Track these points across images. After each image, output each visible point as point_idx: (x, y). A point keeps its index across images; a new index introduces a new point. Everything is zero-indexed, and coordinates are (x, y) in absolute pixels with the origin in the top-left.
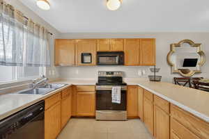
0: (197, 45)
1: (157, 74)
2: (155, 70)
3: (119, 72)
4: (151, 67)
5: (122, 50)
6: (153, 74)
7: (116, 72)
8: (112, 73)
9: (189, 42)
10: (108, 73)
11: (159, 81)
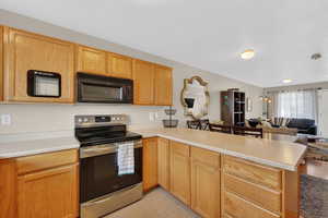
0: (204, 84)
1: (173, 117)
2: (171, 112)
3: (120, 116)
4: (165, 107)
5: (129, 77)
6: (168, 117)
7: (116, 116)
8: (108, 118)
9: (199, 80)
10: (98, 118)
11: (175, 126)
